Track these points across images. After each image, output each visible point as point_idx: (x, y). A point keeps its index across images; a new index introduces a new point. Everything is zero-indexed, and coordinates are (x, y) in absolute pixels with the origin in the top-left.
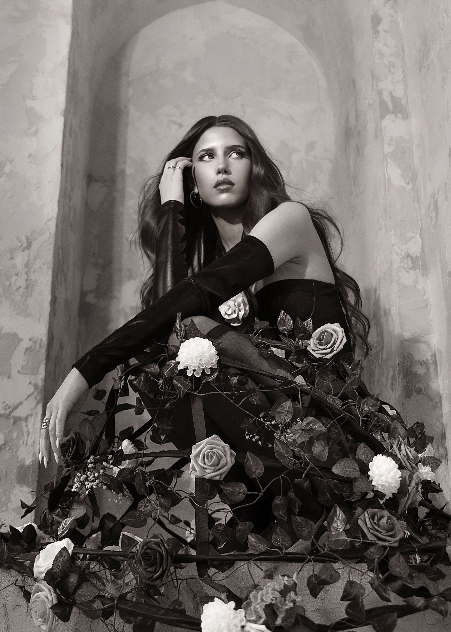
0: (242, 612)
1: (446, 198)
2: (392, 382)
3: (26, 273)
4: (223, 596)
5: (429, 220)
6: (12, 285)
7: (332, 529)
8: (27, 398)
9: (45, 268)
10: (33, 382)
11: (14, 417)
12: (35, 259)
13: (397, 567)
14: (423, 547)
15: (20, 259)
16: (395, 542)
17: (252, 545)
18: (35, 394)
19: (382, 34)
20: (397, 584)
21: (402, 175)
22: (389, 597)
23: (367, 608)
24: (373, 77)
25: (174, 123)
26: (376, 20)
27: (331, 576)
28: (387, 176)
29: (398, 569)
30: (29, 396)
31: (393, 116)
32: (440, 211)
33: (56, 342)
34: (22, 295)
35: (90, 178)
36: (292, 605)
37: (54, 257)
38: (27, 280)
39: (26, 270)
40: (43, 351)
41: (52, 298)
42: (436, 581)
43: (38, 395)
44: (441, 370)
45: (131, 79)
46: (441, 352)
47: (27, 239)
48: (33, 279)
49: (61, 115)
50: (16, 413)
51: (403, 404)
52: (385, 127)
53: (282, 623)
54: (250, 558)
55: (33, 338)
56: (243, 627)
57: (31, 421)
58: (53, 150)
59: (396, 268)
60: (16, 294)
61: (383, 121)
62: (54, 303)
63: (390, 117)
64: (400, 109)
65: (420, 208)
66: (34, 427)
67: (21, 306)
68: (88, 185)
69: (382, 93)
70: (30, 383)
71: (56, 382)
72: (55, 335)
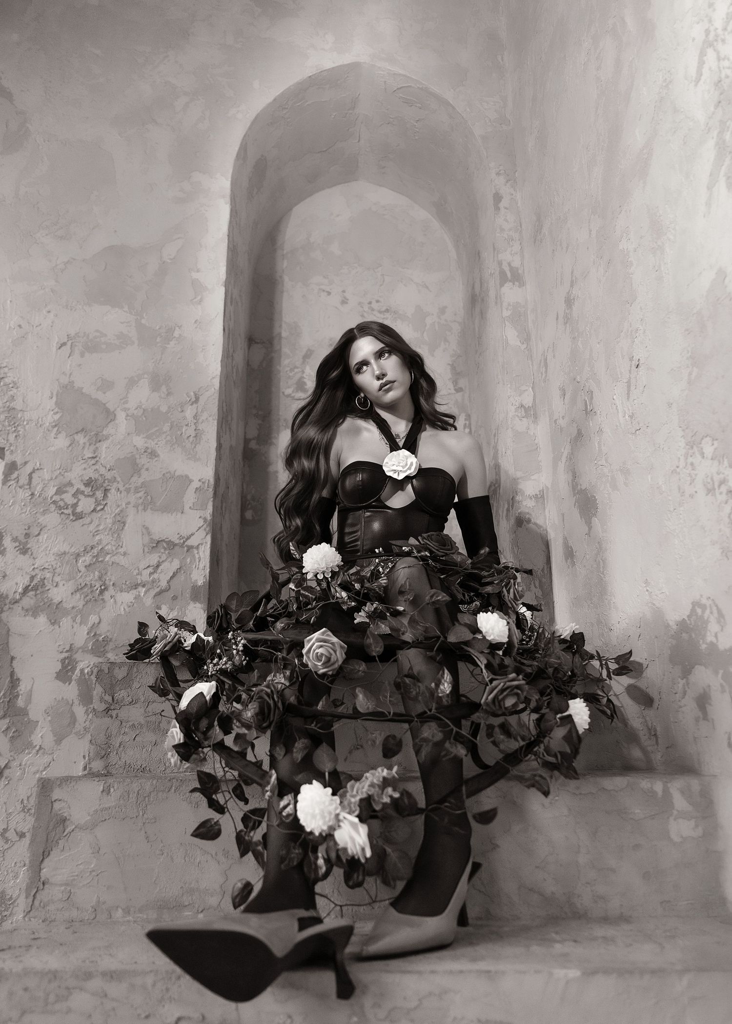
1: (554, 356)
2: (507, 513)
3: (195, 424)
5: (540, 375)
6: (183, 434)
8: (198, 530)
9: (210, 419)
10: (203, 516)
11: (187, 546)
12: (202, 411)
15: (189, 412)
18: (205, 526)
19: (503, 211)
21: (517, 336)
24: (494, 249)
25: (324, 291)
26: (498, 198)
28: (504, 337)
30: (200, 528)
31: (511, 284)
32: (549, 367)
33: (222, 482)
34: (191, 443)
35: (251, 341)
37: (219, 410)
38: (195, 430)
39: (195, 421)
40: (211, 490)
41: (217, 445)
43: (207, 527)
45: (285, 252)
46: (547, 487)
47: (195, 395)
48: (201, 429)
49: (222, 285)
50: (189, 543)
51: (515, 532)
52: (504, 294)
55: (202, 479)
57: (202, 548)
58: (215, 316)
59: (511, 417)
60: (187, 441)
61: (502, 288)
62: (220, 450)
63: (508, 285)
64: (517, 278)
65: (532, 365)
66: (205, 553)
67: (191, 452)
68: (249, 347)
69: (502, 264)
70: (200, 517)
71: (224, 517)
72: (221, 476)
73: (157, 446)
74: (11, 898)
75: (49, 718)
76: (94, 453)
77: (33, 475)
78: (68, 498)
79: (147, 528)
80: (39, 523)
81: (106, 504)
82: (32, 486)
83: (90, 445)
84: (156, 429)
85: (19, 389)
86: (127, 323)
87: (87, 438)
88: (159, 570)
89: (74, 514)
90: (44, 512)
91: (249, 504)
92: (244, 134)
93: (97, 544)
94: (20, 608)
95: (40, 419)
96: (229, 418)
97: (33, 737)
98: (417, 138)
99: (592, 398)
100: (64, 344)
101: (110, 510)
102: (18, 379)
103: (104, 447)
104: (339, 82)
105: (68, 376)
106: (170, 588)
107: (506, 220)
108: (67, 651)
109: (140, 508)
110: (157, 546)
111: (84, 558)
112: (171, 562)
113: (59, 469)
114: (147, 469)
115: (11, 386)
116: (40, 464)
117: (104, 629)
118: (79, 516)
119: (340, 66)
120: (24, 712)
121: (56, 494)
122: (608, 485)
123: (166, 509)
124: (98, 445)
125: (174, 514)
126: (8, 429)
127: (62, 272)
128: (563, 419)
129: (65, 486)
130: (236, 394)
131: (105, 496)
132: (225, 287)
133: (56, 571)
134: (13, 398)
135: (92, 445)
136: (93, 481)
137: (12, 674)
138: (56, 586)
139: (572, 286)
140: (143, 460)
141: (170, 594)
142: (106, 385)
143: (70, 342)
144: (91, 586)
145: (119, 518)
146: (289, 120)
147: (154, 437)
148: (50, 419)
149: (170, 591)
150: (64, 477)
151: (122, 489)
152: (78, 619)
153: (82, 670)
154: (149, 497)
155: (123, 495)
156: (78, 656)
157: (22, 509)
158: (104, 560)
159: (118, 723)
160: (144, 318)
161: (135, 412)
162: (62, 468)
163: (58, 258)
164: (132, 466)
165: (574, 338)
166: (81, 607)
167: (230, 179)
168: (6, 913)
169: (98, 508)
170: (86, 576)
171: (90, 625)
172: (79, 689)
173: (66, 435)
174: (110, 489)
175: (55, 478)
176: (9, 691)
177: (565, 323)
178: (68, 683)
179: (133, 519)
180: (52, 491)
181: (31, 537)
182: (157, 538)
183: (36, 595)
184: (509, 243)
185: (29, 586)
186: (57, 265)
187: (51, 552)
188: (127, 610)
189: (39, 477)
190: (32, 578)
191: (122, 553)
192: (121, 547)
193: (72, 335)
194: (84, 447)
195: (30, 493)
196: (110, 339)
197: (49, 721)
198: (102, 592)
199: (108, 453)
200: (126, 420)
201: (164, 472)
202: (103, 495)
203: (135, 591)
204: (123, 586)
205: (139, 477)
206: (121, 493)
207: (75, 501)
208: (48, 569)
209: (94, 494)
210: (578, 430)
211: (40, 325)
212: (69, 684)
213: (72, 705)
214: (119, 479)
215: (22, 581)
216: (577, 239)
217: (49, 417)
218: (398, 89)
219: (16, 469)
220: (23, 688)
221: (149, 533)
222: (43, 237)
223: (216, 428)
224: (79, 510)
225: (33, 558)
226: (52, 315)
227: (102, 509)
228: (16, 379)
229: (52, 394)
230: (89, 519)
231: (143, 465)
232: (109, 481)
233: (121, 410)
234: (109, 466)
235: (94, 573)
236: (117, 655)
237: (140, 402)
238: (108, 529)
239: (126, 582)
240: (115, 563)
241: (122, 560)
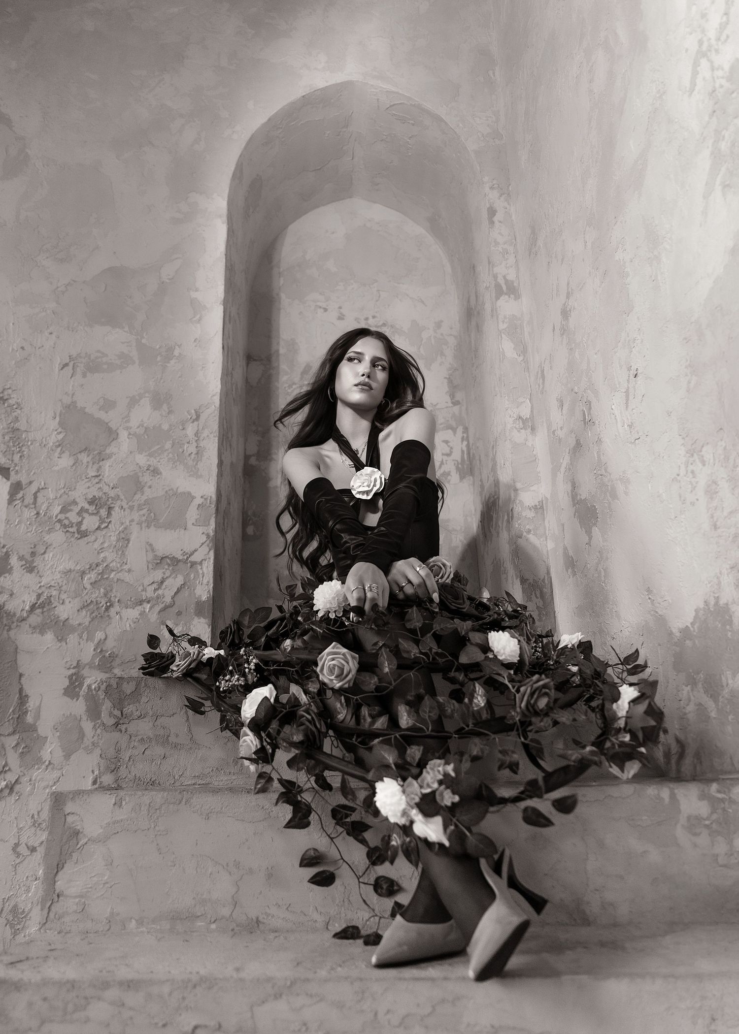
1: (551, 368)
2: (507, 525)
3: (196, 441)
5: (537, 386)
6: (185, 452)
8: (201, 546)
9: (211, 436)
10: (206, 533)
11: (191, 562)
12: (203, 429)
15: (191, 430)
18: (208, 542)
19: (497, 224)
21: (514, 348)
24: (489, 263)
25: (320, 307)
26: (492, 212)
28: (501, 350)
30: (203, 544)
31: (507, 297)
32: (546, 379)
33: (224, 498)
34: (193, 460)
35: (249, 358)
37: (219, 427)
38: (197, 447)
39: (196, 438)
40: (213, 506)
41: (219, 462)
43: (210, 543)
44: (547, 513)
45: (281, 270)
46: (547, 499)
47: (196, 412)
48: (202, 446)
49: (220, 304)
50: (192, 559)
51: (515, 543)
52: (500, 307)
55: (204, 495)
57: (205, 564)
58: (215, 335)
59: (509, 428)
60: (189, 459)
61: (499, 301)
62: (221, 466)
63: (504, 298)
64: (512, 290)
65: (529, 376)
66: (208, 570)
67: (193, 469)
68: (248, 364)
69: (497, 277)
70: (203, 533)
71: (226, 532)
72: (223, 492)
73: (159, 463)
74: (23, 912)
75: (58, 734)
76: (98, 472)
77: (38, 494)
78: (73, 517)
79: (151, 545)
80: (44, 541)
81: (110, 521)
82: (37, 505)
83: (93, 464)
84: (159, 446)
85: (23, 410)
86: (127, 343)
87: (90, 457)
88: (163, 586)
89: (79, 532)
90: (50, 531)
91: (250, 520)
92: (239, 154)
93: (102, 561)
94: (28, 626)
95: (44, 439)
96: (230, 435)
97: (42, 753)
98: (410, 154)
99: (590, 408)
100: (66, 365)
101: (114, 528)
102: (22, 400)
103: (107, 466)
104: (332, 101)
105: (70, 396)
106: (174, 604)
107: (500, 234)
108: (74, 668)
109: (144, 525)
110: (160, 562)
111: (89, 576)
112: (175, 578)
113: (64, 488)
114: (150, 487)
115: (15, 407)
116: (45, 484)
117: (110, 645)
118: (84, 534)
119: (333, 85)
120: (33, 728)
121: (61, 512)
122: (608, 494)
123: (170, 526)
124: (101, 463)
125: (178, 530)
126: (13, 449)
127: (63, 294)
128: (561, 429)
129: (70, 504)
130: (236, 411)
131: (109, 514)
132: (224, 305)
133: (62, 588)
134: (17, 419)
135: (96, 464)
136: (97, 499)
137: (21, 690)
138: (62, 604)
139: (568, 297)
140: (146, 478)
141: (175, 610)
142: (108, 405)
143: (72, 362)
144: (97, 603)
145: (122, 535)
146: (283, 140)
147: (156, 455)
148: (54, 439)
149: (176, 606)
150: (68, 496)
151: (125, 506)
152: (85, 636)
153: (89, 686)
154: (152, 514)
155: (126, 513)
156: (85, 672)
157: (27, 528)
158: (109, 577)
159: (127, 737)
160: (144, 338)
161: (138, 431)
162: (66, 487)
163: (58, 281)
164: (135, 484)
165: (571, 349)
166: (87, 623)
167: (226, 199)
168: (19, 927)
169: (103, 526)
170: (92, 593)
171: (96, 641)
172: (86, 705)
173: (70, 455)
174: (114, 507)
175: (60, 497)
176: (18, 708)
177: (562, 335)
178: (75, 699)
179: (137, 537)
180: (57, 509)
181: (37, 556)
182: (161, 555)
183: (43, 613)
184: (504, 257)
185: (36, 603)
186: (58, 287)
187: (57, 570)
188: (132, 625)
189: (44, 496)
190: (39, 596)
191: (127, 569)
192: (126, 564)
193: (74, 356)
194: (87, 466)
195: (35, 512)
196: (111, 359)
197: (58, 737)
198: (107, 609)
199: (111, 472)
200: (128, 438)
201: (167, 489)
202: (106, 513)
203: (140, 607)
204: (128, 602)
205: (142, 495)
206: (124, 510)
207: (80, 519)
208: (54, 586)
209: (98, 512)
210: (577, 441)
211: (43, 346)
212: (77, 700)
213: (80, 721)
214: (123, 497)
215: (29, 599)
216: (573, 251)
217: (53, 436)
218: (391, 106)
219: (21, 489)
220: (31, 704)
221: (153, 550)
222: (44, 260)
223: (217, 445)
224: (83, 528)
225: (40, 576)
226: (53, 336)
227: (107, 527)
228: (20, 400)
229: (55, 414)
230: (93, 538)
231: (146, 483)
232: (113, 499)
233: (123, 428)
234: (112, 484)
235: (100, 590)
236: (123, 671)
237: (142, 421)
238: (113, 546)
239: (131, 598)
240: (120, 580)
241: (127, 577)
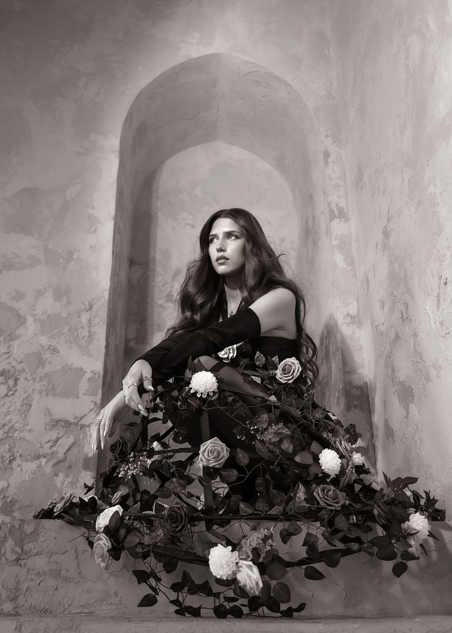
0: (236, 553)
1: (374, 276)
2: (338, 400)
3: (89, 327)
4: (224, 543)
5: (363, 290)
6: (79, 335)
7: (296, 498)
8: (90, 412)
9: (101, 323)
10: (94, 400)
11: (81, 425)
12: (95, 317)
13: (340, 523)
14: (357, 511)
15: (85, 317)
16: (338, 507)
17: (242, 510)
18: (95, 409)
20: (340, 535)
21: (344, 260)
22: (335, 543)
23: (320, 551)
24: (324, 193)
25: (189, 224)
26: (327, 154)
27: (296, 530)
28: (334, 261)
29: (341, 525)
30: (91, 410)
31: (338, 219)
32: (370, 285)
33: (109, 373)
34: (85, 342)
35: (132, 262)
36: (270, 548)
37: (108, 316)
38: (89, 332)
39: (89, 325)
40: (101, 380)
41: (106, 344)
42: (367, 533)
43: (97, 409)
44: (371, 392)
45: (159, 194)
46: (370, 380)
47: (90, 304)
48: (94, 331)
49: (112, 219)
50: (82, 422)
52: (333, 227)
53: (263, 560)
54: (241, 518)
55: (94, 371)
56: (237, 563)
58: (107, 243)
59: (340, 323)
60: (82, 341)
61: (331, 223)
62: (108, 348)
63: (336, 221)
64: (343, 215)
65: (356, 282)
67: (86, 349)
68: (130, 267)
69: (331, 204)
70: (92, 402)
72: (108, 368)
73: (58, 344)
76: (8, 349)
79: (49, 410)
81: (16, 390)
83: (5, 343)
84: (59, 330)
86: (36, 247)
87: (3, 337)
88: (58, 444)
92: (130, 105)
93: (8, 422)
96: (115, 323)
98: (262, 109)
99: (407, 308)
101: (19, 394)
103: (16, 345)
104: (203, 67)
106: (66, 459)
107: (333, 171)
109: (43, 394)
110: (56, 425)
112: (67, 438)
117: (11, 493)
119: (205, 56)
122: (423, 377)
123: (65, 395)
124: (11, 343)
125: (71, 399)
128: (383, 325)
130: (121, 304)
131: (16, 384)
132: (115, 220)
135: (7, 343)
136: (6, 372)
139: (388, 221)
140: (47, 355)
141: (66, 464)
142: (19, 296)
144: (2, 457)
145: (26, 402)
146: (164, 95)
147: (56, 337)
149: (66, 461)
151: (29, 378)
154: (51, 385)
155: (30, 383)
158: (13, 436)
159: (26, 571)
160: (50, 244)
161: (42, 317)
164: (38, 360)
165: (391, 262)
167: (119, 139)
169: (10, 393)
171: (1, 488)
177: (384, 250)
179: (38, 403)
182: (56, 418)
184: (336, 189)
188: (31, 476)
191: (28, 430)
192: (28, 425)
196: (23, 260)
198: (10, 462)
199: (19, 350)
200: (34, 323)
201: (64, 365)
202: (14, 383)
203: (38, 461)
204: (28, 456)
205: (43, 369)
206: (28, 381)
209: (7, 382)
210: (396, 334)
214: (27, 370)
216: (392, 185)
218: (249, 73)
221: (50, 414)
223: (105, 330)
227: (13, 394)
231: (47, 359)
232: (19, 372)
233: (30, 315)
234: (19, 360)
235: (5, 446)
236: (21, 514)
237: (46, 309)
238: (17, 410)
239: (30, 453)
240: (22, 438)
241: (28, 436)
